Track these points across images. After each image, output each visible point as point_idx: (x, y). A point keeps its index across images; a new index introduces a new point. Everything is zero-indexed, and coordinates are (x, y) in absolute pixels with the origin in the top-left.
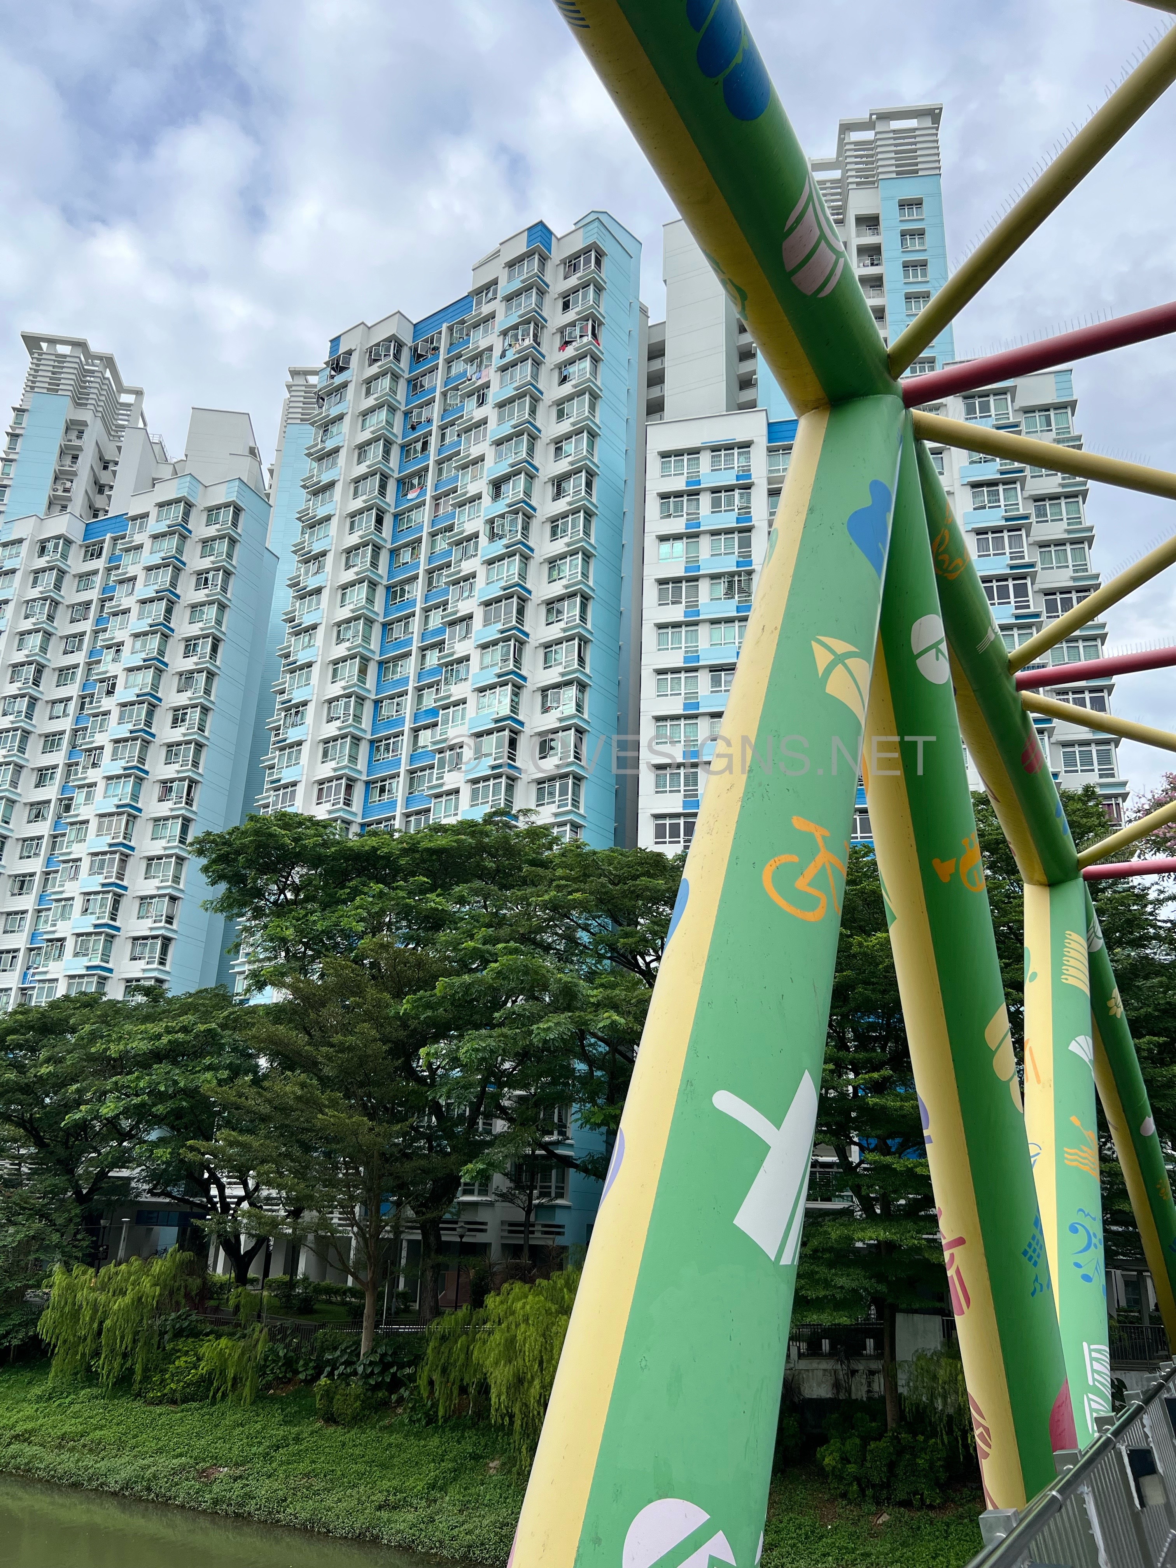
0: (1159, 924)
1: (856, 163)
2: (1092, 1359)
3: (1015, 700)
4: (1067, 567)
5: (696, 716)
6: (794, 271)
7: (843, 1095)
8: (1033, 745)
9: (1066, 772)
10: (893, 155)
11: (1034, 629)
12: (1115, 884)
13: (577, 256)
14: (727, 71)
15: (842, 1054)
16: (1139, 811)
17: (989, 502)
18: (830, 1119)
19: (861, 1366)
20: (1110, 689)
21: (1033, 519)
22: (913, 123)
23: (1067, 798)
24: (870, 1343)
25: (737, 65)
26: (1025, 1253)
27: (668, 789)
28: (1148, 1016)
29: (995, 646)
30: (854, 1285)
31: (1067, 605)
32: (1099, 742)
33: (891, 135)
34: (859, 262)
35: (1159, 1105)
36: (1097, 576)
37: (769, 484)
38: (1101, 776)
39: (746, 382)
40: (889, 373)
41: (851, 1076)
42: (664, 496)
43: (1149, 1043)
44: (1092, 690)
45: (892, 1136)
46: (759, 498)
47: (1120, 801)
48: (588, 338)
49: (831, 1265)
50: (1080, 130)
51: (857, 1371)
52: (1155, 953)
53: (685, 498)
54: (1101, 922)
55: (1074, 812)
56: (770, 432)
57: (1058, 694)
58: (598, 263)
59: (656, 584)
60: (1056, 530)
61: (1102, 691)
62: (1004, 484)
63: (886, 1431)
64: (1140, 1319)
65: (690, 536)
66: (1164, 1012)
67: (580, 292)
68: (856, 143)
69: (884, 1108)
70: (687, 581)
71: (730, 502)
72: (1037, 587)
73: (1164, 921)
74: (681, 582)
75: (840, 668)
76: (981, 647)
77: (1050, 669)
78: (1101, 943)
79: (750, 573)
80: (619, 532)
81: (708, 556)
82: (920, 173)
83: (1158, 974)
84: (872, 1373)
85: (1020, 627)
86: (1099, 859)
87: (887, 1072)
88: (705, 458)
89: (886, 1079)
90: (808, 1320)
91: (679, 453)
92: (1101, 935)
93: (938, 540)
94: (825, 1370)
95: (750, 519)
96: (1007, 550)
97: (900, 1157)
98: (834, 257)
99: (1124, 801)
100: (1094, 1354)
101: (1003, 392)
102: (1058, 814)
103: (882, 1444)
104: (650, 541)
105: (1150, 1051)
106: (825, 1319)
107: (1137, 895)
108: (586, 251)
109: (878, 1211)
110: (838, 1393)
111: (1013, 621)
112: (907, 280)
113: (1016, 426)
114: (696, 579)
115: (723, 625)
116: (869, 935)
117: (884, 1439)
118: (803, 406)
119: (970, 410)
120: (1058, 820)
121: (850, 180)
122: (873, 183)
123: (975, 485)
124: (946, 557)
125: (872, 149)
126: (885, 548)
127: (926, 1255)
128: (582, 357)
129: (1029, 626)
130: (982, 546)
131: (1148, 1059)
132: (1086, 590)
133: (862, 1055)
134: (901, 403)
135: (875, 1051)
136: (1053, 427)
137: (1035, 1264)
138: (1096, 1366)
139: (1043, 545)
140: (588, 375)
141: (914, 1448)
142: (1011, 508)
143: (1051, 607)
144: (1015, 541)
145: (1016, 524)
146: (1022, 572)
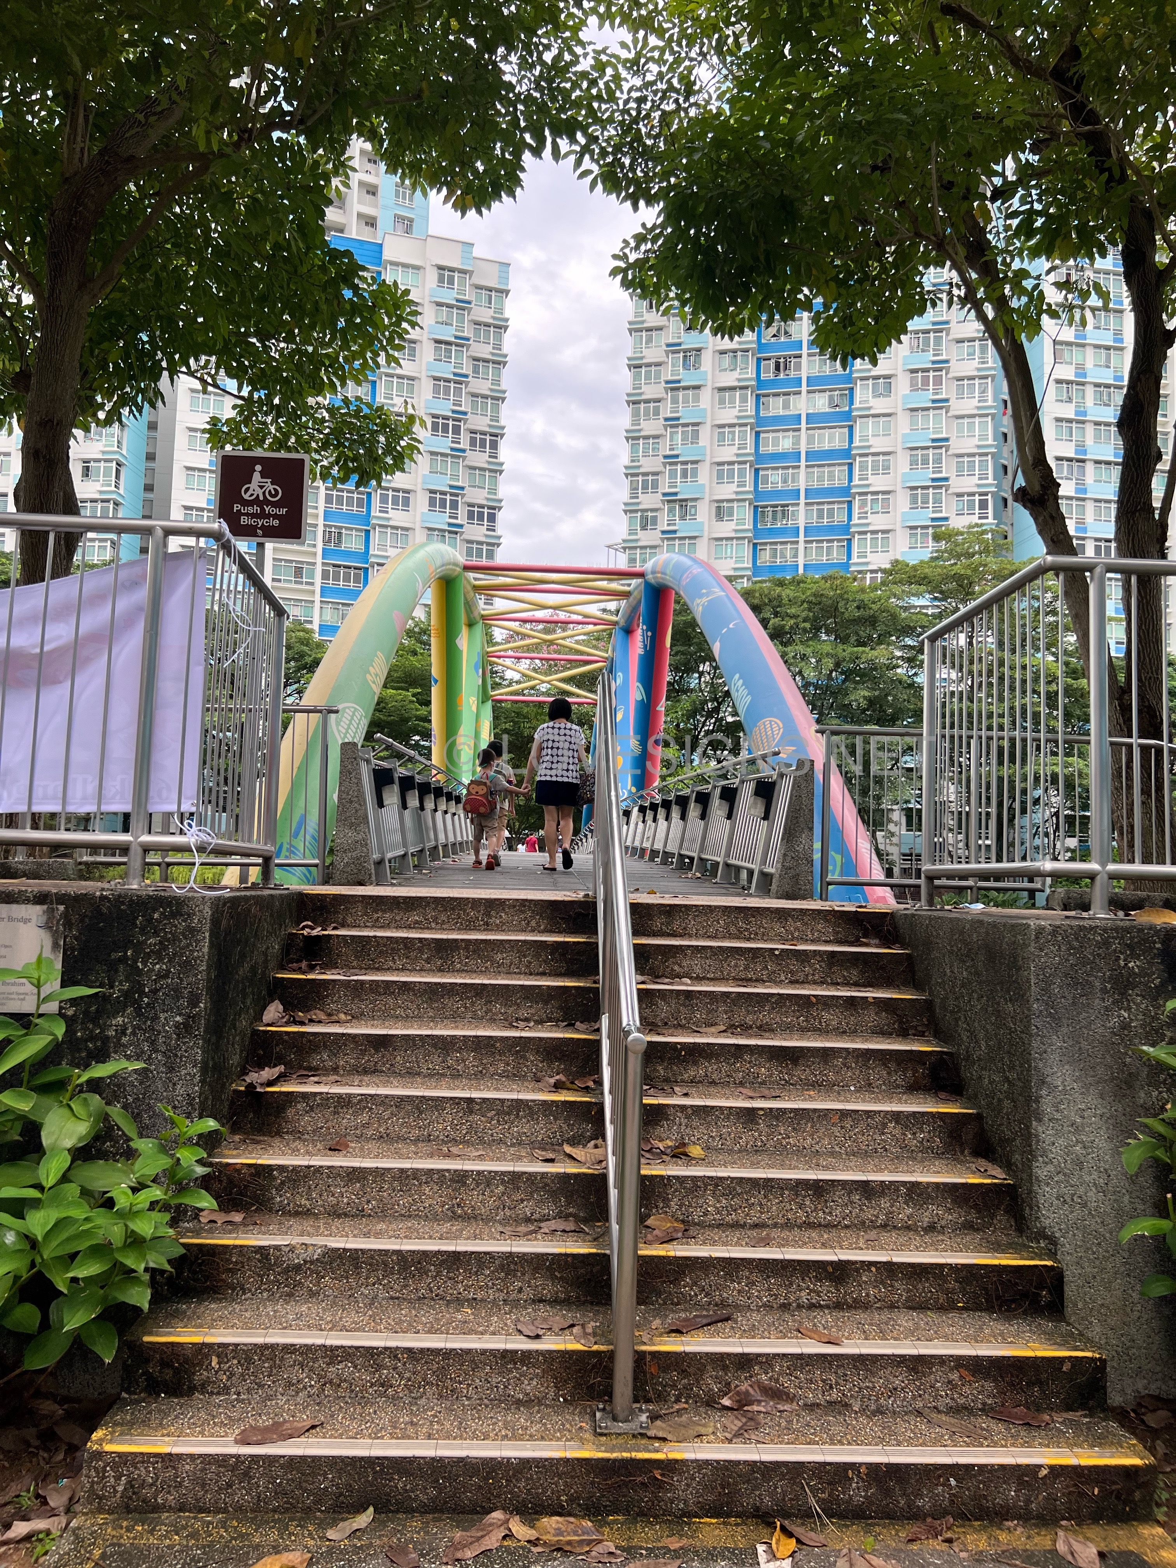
4: (487, 416)
17: (445, 357)
72: (466, 429)
96: (452, 398)
111: (449, 451)
130: (436, 390)
136: (493, 305)
139: (474, 397)
142: (458, 365)
143: (473, 442)
144: (458, 392)
145: (460, 379)
146: (459, 416)
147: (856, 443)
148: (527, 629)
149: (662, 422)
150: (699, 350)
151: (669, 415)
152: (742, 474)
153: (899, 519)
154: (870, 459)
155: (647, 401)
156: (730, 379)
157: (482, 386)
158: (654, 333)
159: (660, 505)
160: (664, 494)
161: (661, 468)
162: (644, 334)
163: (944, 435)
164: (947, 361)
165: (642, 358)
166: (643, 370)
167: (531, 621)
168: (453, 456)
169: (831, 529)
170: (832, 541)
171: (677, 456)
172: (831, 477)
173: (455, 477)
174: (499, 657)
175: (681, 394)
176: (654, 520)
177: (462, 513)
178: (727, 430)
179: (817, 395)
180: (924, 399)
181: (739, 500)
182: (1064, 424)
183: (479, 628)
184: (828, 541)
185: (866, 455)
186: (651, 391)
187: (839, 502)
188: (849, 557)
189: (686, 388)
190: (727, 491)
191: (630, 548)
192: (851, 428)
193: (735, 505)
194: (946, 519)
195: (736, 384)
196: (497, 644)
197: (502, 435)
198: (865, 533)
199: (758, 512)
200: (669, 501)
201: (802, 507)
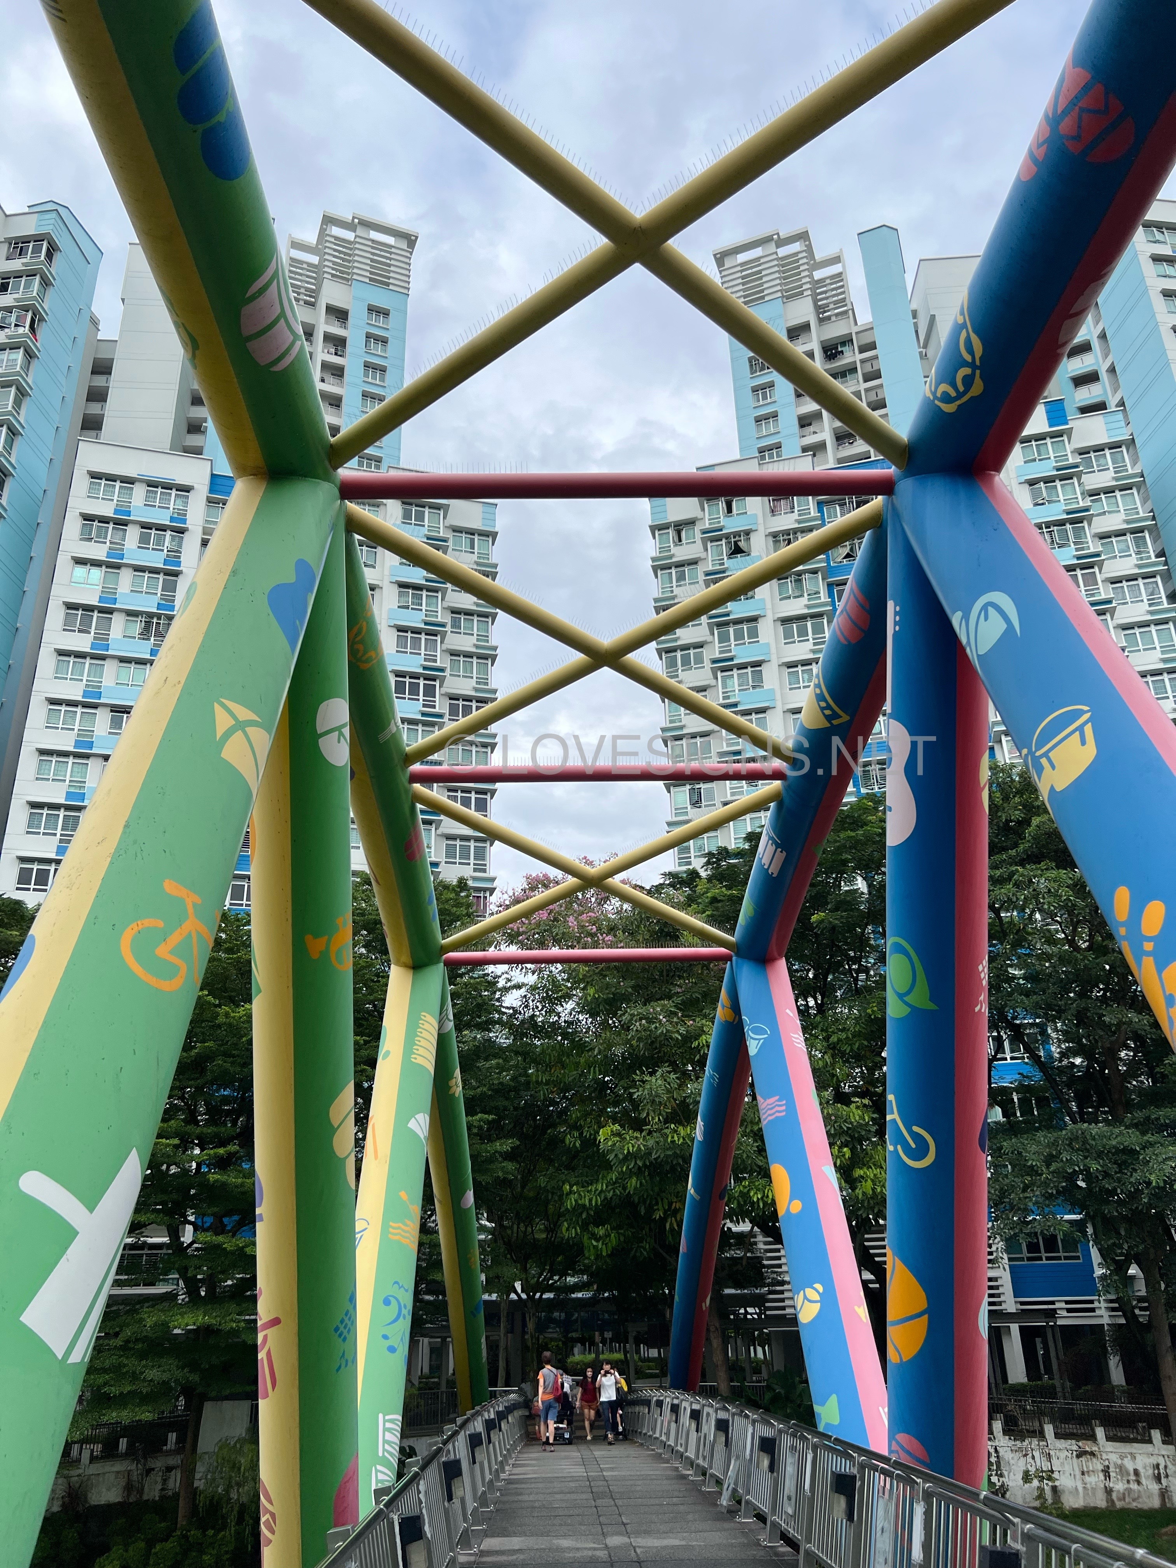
0: (503, 1010)
1: (335, 256)
2: (385, 1429)
3: (407, 791)
4: (472, 678)
5: (87, 756)
6: (250, 338)
7: (185, 1172)
8: (417, 836)
9: (446, 862)
10: (369, 262)
11: (437, 728)
12: (472, 970)
13: (26, 240)
14: (208, 125)
15: (190, 1128)
16: (501, 906)
17: (413, 603)
18: (165, 1197)
19: (158, 1463)
20: (493, 792)
21: (448, 628)
22: (390, 240)
23: (443, 887)
24: (172, 1437)
25: (219, 123)
26: (337, 1329)
27: (42, 830)
28: (483, 1094)
29: (395, 738)
30: (165, 1377)
31: (467, 711)
32: (477, 840)
33: (370, 243)
34: (324, 347)
35: (480, 1178)
36: (495, 691)
37: (204, 534)
38: (475, 870)
39: (195, 428)
40: (330, 462)
41: (197, 1151)
42: (88, 518)
43: (481, 1120)
44: (478, 792)
45: (229, 1213)
46: (191, 544)
47: (488, 894)
48: (25, 330)
49: (142, 1356)
50: (520, 303)
51: (153, 1469)
52: (496, 1037)
53: (111, 526)
54: (454, 1005)
55: (447, 901)
56: (212, 483)
57: (449, 790)
58: (50, 255)
59: (64, 607)
60: (466, 643)
61: (486, 794)
62: (428, 590)
63: (175, 1531)
64: (438, 1384)
65: (109, 565)
66: (496, 1091)
67: (24, 279)
68: (336, 238)
69: (224, 1184)
70: (99, 612)
71: (160, 541)
72: (444, 690)
73: (507, 1008)
74: (93, 611)
75: (239, 733)
76: (383, 737)
77: (445, 767)
78: (450, 1025)
79: (170, 618)
80: (30, 544)
81: (128, 591)
82: (391, 287)
83: (495, 1056)
84: (169, 1469)
85: (425, 724)
86: (460, 947)
87: (233, 1148)
88: (139, 492)
89: (231, 1155)
90: (106, 1418)
91: (111, 478)
92: (451, 1017)
93: (355, 630)
94: (118, 1472)
95: (179, 564)
96: (423, 652)
97: (233, 1236)
98: (292, 338)
99: (491, 895)
100: (388, 1425)
101: (438, 507)
102: (430, 902)
103: (168, 1545)
104: (63, 561)
105: (480, 1128)
106: (124, 1416)
107: (488, 982)
108: (38, 239)
109: (203, 1294)
110: (128, 1495)
111: (419, 717)
112: (366, 379)
113: (445, 541)
114: (111, 611)
115: (133, 666)
116: (238, 1006)
117: (171, 1539)
118: (242, 469)
119: (407, 516)
120: (429, 907)
121: (326, 269)
122: (348, 280)
123: (403, 585)
124: (361, 647)
125: (351, 249)
126: (302, 629)
127: (243, 1336)
128: (14, 347)
129: (432, 724)
130: (401, 643)
131: (479, 1135)
132: (483, 701)
133: (210, 1130)
134: (336, 492)
135: (226, 1125)
136: (476, 550)
137: (345, 1339)
138: (389, 1437)
139: (454, 653)
140: (18, 369)
141: (201, 1544)
142: (431, 613)
144: (431, 645)
145: (433, 631)
146: (432, 674)
149: (709, 666)
151: (718, 657)
155: (685, 648)
156: (796, 607)
157: (464, 642)
158: (686, 568)
162: (673, 570)
175: (731, 629)
178: (800, 668)
189: (738, 621)
195: (806, 611)
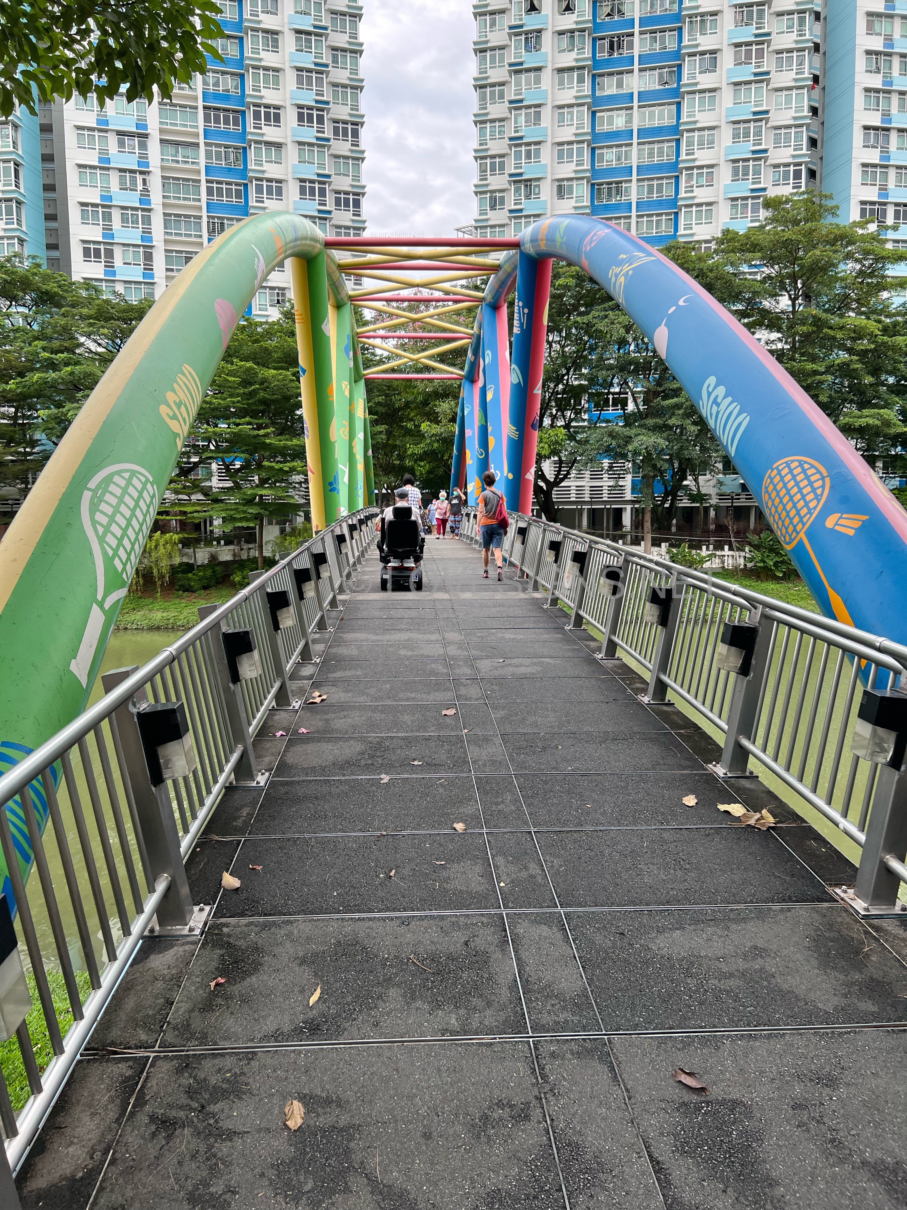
4: (347, 104)
5: (108, 169)
17: (306, 47)
21: (331, 67)
27: (90, 222)
51: (243, 549)
96: (314, 88)
123: (298, 32)
130: (299, 81)
139: (335, 85)
142: (318, 55)
143: (336, 131)
144: (320, 81)
145: (320, 69)
146: (322, 106)
147: (684, 119)
148: (392, 308)
149: (507, 104)
150: (539, 31)
151: (513, 98)
152: (580, 152)
153: (721, 191)
154: (696, 134)
155: (493, 85)
156: (568, 60)
157: (341, 76)
158: (497, 17)
159: (508, 186)
160: (511, 175)
161: (507, 151)
162: (488, 17)
163: (764, 108)
164: (769, 34)
165: (487, 42)
166: (488, 54)
167: (397, 300)
168: (319, 146)
169: (660, 203)
170: (661, 214)
171: (521, 138)
172: (661, 153)
173: (321, 165)
174: (368, 337)
175: (523, 76)
176: (502, 200)
177: (330, 199)
178: (566, 110)
179: (648, 73)
180: (746, 73)
181: (578, 179)
182: (872, 94)
183: (347, 310)
184: (658, 215)
185: (693, 130)
186: (496, 75)
187: (668, 178)
188: (676, 229)
189: (528, 70)
190: (567, 170)
191: (481, 227)
192: (679, 104)
193: (575, 183)
194: (764, 189)
195: (574, 64)
196: (366, 323)
197: (362, 124)
198: (691, 206)
199: (595, 189)
200: (515, 182)
201: (634, 182)
